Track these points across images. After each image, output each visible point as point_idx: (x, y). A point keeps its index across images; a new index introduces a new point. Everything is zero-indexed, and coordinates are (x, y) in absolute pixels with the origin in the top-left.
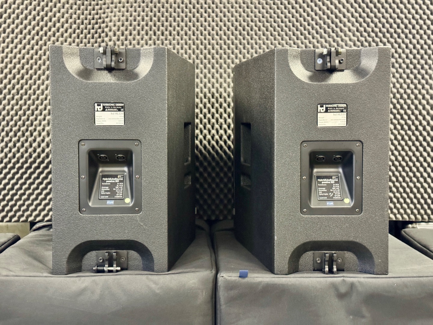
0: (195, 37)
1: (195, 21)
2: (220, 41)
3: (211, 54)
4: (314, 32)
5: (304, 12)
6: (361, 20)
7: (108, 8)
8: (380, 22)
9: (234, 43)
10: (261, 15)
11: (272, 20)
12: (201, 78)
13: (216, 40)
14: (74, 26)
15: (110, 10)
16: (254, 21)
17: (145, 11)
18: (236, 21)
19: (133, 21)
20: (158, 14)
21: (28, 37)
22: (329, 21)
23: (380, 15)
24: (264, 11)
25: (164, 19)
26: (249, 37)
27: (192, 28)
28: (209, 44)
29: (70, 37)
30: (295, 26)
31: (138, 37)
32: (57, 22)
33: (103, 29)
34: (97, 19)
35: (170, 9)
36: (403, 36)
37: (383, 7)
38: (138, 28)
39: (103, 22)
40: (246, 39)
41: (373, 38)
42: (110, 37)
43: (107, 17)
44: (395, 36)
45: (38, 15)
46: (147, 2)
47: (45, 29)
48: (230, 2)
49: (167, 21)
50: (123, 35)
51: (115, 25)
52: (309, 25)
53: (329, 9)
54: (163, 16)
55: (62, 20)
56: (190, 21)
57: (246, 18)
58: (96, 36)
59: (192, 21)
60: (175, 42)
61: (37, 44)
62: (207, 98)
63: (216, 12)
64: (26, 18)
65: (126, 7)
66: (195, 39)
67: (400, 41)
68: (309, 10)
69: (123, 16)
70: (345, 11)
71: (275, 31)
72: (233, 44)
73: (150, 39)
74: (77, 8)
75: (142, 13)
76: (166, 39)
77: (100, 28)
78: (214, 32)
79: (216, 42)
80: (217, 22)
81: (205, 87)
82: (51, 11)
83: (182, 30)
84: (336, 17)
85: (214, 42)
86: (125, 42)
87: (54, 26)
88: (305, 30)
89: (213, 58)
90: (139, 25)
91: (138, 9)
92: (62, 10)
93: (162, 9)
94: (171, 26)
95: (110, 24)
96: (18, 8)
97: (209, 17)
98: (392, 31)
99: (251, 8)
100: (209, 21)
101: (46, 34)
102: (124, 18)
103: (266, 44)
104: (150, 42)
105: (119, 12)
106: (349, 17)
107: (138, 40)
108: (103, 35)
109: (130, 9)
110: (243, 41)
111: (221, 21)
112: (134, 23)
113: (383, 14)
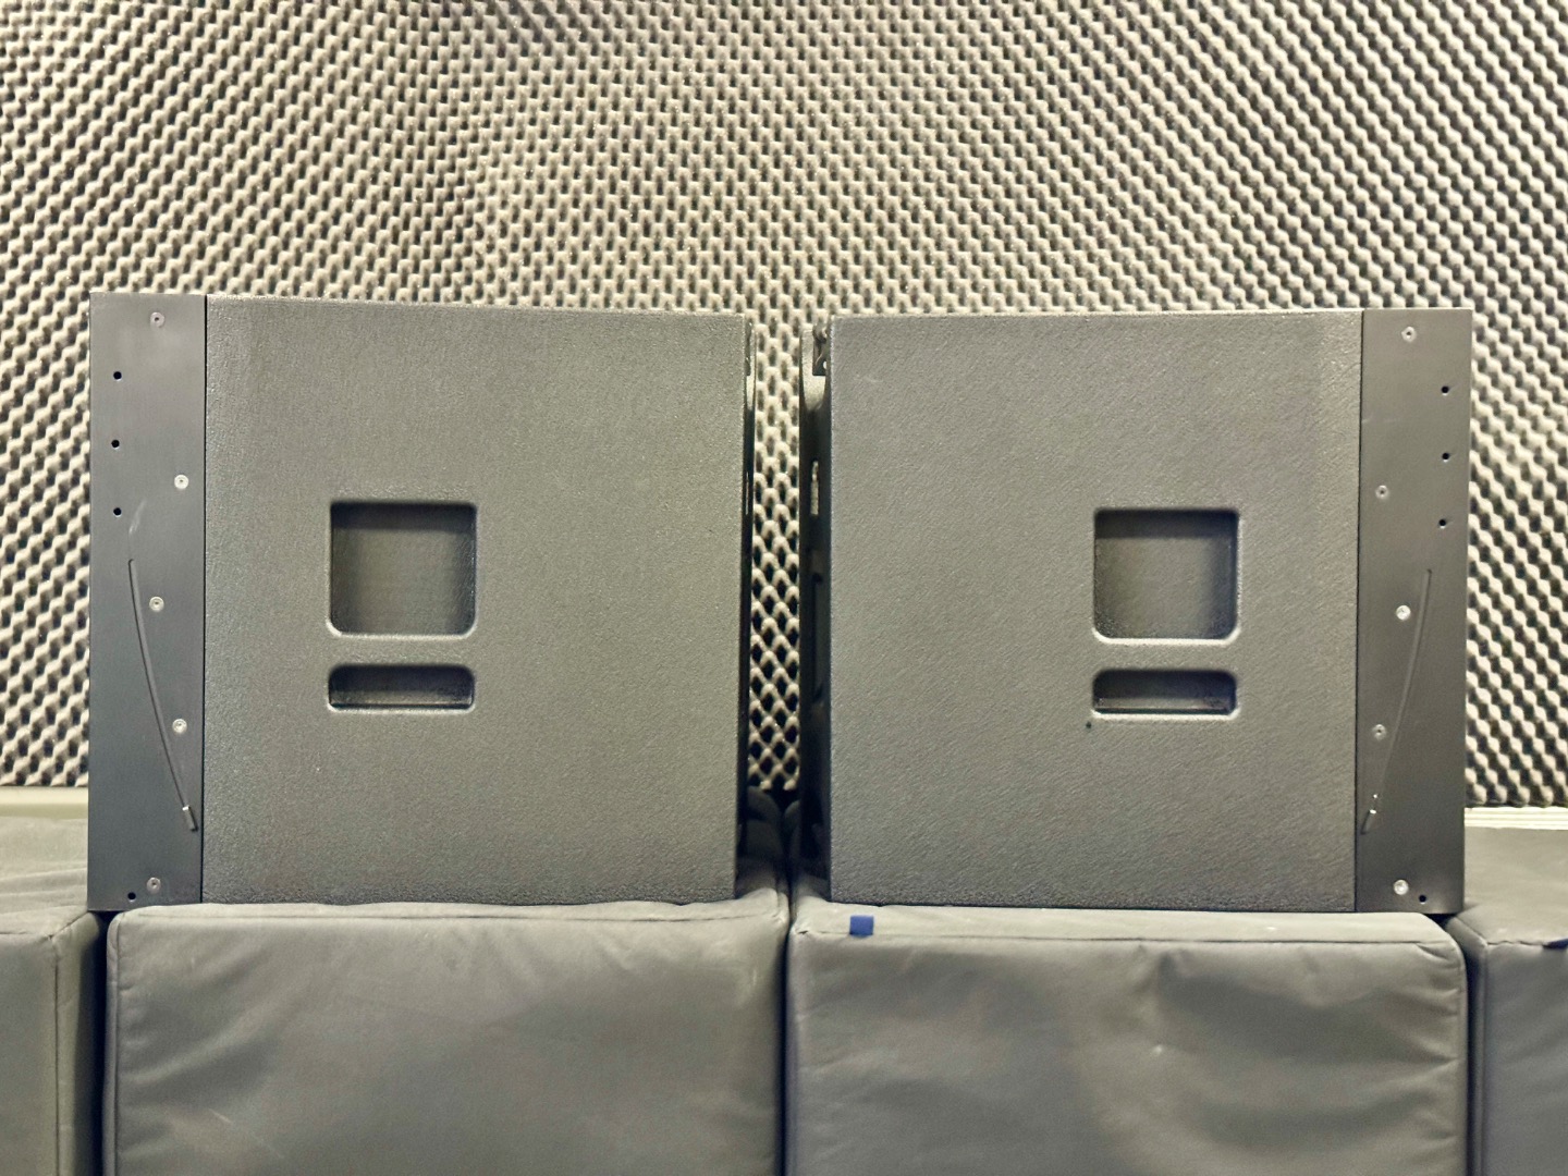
0: (743, 241)
1: (746, 191)
2: (818, 254)
3: (792, 290)
4: (1104, 225)
5: (1076, 164)
6: (1247, 191)
7: (485, 151)
8: (1304, 196)
9: (862, 259)
10: (943, 174)
11: (978, 188)
13: (809, 249)
14: (384, 206)
15: (489, 157)
16: (922, 191)
17: (596, 162)
18: (870, 191)
19: (558, 192)
20: (633, 170)
21: (248, 238)
22: (1150, 195)
23: (1304, 177)
24: (955, 161)
25: (649, 185)
26: (906, 242)
27: (737, 213)
28: (787, 261)
29: (372, 239)
30: (1048, 208)
31: (572, 240)
32: (332, 193)
33: (470, 213)
34: (451, 186)
35: (670, 157)
36: (1374, 239)
37: (1315, 152)
38: (573, 211)
39: (471, 194)
40: (896, 246)
41: (1281, 245)
42: (491, 238)
43: (482, 179)
44: (1352, 238)
45: (278, 172)
46: (601, 135)
47: (298, 214)
48: (851, 135)
49: (660, 191)
50: (528, 232)
51: (504, 204)
52: (1088, 204)
53: (1152, 156)
54: (648, 177)
55: (348, 188)
56: (730, 193)
57: (899, 182)
58: (449, 234)
59: (735, 193)
60: (684, 254)
61: (274, 261)
62: (776, 422)
63: (809, 165)
64: (242, 182)
65: (537, 148)
66: (745, 246)
67: (1364, 254)
68: (1089, 158)
69: (529, 175)
70: (1197, 163)
71: (985, 221)
72: (857, 260)
73: (610, 246)
74: (393, 153)
75: (586, 168)
76: (657, 247)
77: (460, 210)
78: (802, 226)
79: (806, 255)
80: (810, 193)
82: (316, 160)
84: (1172, 181)
85: (801, 254)
86: (535, 255)
87: (325, 206)
88: (1076, 219)
89: (797, 304)
90: (576, 204)
91: (575, 155)
92: (349, 159)
93: (646, 156)
94: (671, 205)
95: (489, 200)
96: (218, 152)
97: (787, 178)
98: (1341, 223)
99: (915, 153)
100: (787, 193)
101: (300, 230)
102: (533, 183)
103: (957, 261)
104: (608, 255)
105: (519, 163)
106: (1209, 183)
107: (574, 249)
108: (469, 232)
109: (551, 156)
110: (888, 252)
111: (823, 190)
112: (562, 198)
113: (1313, 173)
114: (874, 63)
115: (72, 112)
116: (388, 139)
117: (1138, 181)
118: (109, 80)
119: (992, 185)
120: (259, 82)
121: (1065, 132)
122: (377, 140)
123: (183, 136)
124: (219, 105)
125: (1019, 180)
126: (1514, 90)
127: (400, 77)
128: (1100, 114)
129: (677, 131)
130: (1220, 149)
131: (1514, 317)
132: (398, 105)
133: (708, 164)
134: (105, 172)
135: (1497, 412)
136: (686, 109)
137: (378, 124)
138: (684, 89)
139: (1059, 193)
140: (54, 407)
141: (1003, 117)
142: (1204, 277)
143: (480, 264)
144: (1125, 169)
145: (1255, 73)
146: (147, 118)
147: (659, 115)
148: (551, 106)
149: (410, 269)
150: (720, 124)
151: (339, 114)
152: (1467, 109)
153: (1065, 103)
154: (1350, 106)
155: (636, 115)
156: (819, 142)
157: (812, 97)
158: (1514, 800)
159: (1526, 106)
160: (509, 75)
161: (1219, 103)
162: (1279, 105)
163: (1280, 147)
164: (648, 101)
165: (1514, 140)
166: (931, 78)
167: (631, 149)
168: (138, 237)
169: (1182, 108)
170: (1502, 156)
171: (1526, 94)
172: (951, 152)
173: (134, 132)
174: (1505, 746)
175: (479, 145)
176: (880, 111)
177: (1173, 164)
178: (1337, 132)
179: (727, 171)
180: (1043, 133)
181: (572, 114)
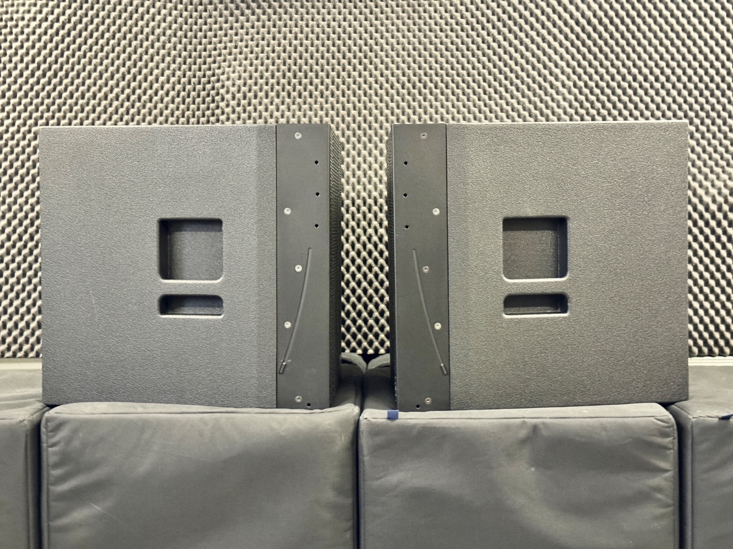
0: (345, 100)
1: (346, 76)
2: (380, 104)
3: (368, 122)
4: (513, 88)
5: (500, 60)
6: (580, 71)
7: (225, 61)
8: (608, 72)
9: (401, 107)
10: (438, 66)
11: (454, 72)
12: (354, 157)
13: (375, 102)
14: (178, 87)
15: (227, 63)
16: (428, 74)
17: (276, 64)
18: (404, 75)
19: (258, 78)
20: (293, 67)
21: (115, 103)
22: (535, 73)
23: (607, 63)
24: (443, 60)
25: (301, 74)
26: (421, 98)
27: (342, 86)
28: (365, 108)
29: (173, 102)
30: (487, 81)
31: (265, 101)
32: (154, 82)
33: (218, 89)
34: (209, 77)
35: (310, 61)
36: (641, 92)
37: (612, 51)
38: (265, 88)
39: (218, 81)
40: (416, 100)
41: (597, 96)
42: (228, 101)
43: (223, 74)
44: (630, 92)
45: (129, 72)
46: (278, 52)
47: (138, 91)
48: (395, 49)
49: (306, 77)
50: (245, 98)
51: (234, 85)
52: (506, 79)
53: (535, 55)
54: (300, 71)
55: (161, 79)
56: (338, 77)
57: (417, 70)
58: (208, 99)
59: (341, 77)
60: (317, 106)
61: (128, 113)
62: (361, 183)
63: (375, 63)
64: (112, 77)
65: (249, 59)
66: (346, 102)
67: (636, 99)
68: (506, 57)
69: (245, 71)
70: (557, 58)
71: (458, 88)
72: (398, 107)
73: (283, 103)
74: (182, 62)
75: (271, 67)
76: (305, 103)
77: (213, 88)
78: (372, 92)
79: (374, 105)
80: (376, 76)
81: (359, 168)
82: (146, 67)
83: (327, 89)
84: (545, 67)
85: (372, 105)
86: (248, 108)
87: (151, 88)
88: (501, 86)
89: (370, 128)
90: (267, 84)
91: (266, 61)
92: (162, 66)
93: (299, 61)
94: (311, 84)
95: (227, 83)
96: (101, 64)
97: (365, 70)
98: (625, 85)
99: (425, 57)
100: (365, 76)
101: (139, 99)
102: (246, 75)
103: (445, 106)
104: (282, 107)
105: (240, 66)
106: (562, 67)
107: (266, 105)
108: (218, 98)
109: (255, 62)
110: (412, 103)
111: (382, 75)
112: (260, 81)
113: (612, 61)
114: (405, 15)
115: (33, 47)
116: (180, 56)
117: (529, 67)
118: (50, 32)
119: (461, 71)
120: (119, 31)
121: (495, 45)
122: (175, 56)
123: (85, 56)
124: (101, 42)
125: (473, 68)
126: (706, 21)
127: (185, 27)
128: (511, 36)
129: (314, 49)
130: (567, 51)
131: (708, 127)
132: (184, 40)
133: (328, 64)
134: (49, 74)
135: (700, 172)
136: (318, 39)
137: (175, 49)
138: (317, 30)
139: (492, 74)
140: (27, 183)
141: (466, 39)
142: (561, 111)
143: (223, 113)
144: (523, 62)
145: (583, 15)
146: (68, 49)
147: (305, 42)
148: (255, 39)
149: (191, 116)
150: (334, 45)
151: (157, 45)
152: (684, 30)
153: (495, 32)
154: (628, 30)
155: (294, 42)
156: (380, 53)
157: (376, 32)
158: (711, 354)
159: (712, 28)
160: (235, 25)
161: (567, 30)
162: (595, 30)
163: (595, 50)
164: (300, 36)
165: (706, 44)
166: (432, 22)
167: (292, 58)
168: (65, 104)
169: (549, 33)
170: (701, 52)
171: (712, 22)
172: (442, 56)
173: (62, 55)
174: (706, 328)
175: (222, 58)
176: (408, 38)
177: (545, 59)
178: (623, 42)
179: (337, 67)
180: (484, 46)
181: (265, 42)
